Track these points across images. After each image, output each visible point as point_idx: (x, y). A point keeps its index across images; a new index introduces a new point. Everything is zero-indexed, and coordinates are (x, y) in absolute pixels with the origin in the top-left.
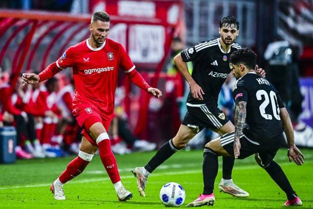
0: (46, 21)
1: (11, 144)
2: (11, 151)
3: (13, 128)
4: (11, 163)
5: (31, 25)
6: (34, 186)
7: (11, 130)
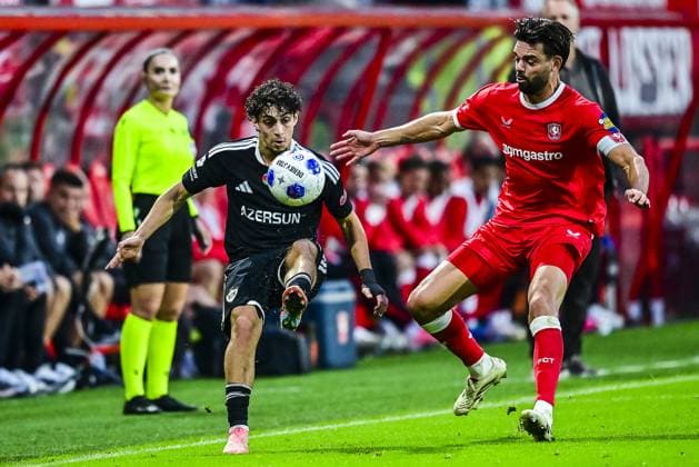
0: (410, 30)
1: (343, 322)
2: (343, 339)
3: (345, 284)
4: (347, 366)
5: (376, 40)
6: (404, 418)
7: (342, 290)
